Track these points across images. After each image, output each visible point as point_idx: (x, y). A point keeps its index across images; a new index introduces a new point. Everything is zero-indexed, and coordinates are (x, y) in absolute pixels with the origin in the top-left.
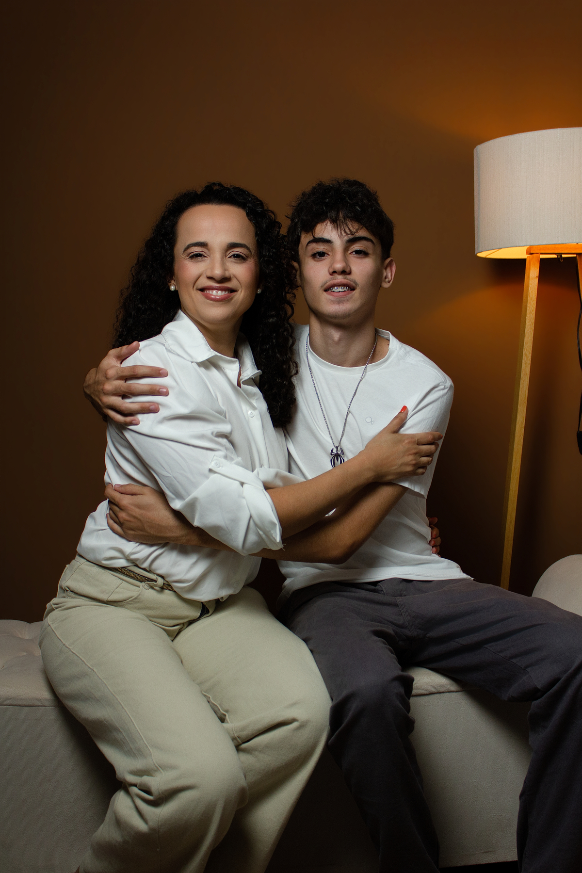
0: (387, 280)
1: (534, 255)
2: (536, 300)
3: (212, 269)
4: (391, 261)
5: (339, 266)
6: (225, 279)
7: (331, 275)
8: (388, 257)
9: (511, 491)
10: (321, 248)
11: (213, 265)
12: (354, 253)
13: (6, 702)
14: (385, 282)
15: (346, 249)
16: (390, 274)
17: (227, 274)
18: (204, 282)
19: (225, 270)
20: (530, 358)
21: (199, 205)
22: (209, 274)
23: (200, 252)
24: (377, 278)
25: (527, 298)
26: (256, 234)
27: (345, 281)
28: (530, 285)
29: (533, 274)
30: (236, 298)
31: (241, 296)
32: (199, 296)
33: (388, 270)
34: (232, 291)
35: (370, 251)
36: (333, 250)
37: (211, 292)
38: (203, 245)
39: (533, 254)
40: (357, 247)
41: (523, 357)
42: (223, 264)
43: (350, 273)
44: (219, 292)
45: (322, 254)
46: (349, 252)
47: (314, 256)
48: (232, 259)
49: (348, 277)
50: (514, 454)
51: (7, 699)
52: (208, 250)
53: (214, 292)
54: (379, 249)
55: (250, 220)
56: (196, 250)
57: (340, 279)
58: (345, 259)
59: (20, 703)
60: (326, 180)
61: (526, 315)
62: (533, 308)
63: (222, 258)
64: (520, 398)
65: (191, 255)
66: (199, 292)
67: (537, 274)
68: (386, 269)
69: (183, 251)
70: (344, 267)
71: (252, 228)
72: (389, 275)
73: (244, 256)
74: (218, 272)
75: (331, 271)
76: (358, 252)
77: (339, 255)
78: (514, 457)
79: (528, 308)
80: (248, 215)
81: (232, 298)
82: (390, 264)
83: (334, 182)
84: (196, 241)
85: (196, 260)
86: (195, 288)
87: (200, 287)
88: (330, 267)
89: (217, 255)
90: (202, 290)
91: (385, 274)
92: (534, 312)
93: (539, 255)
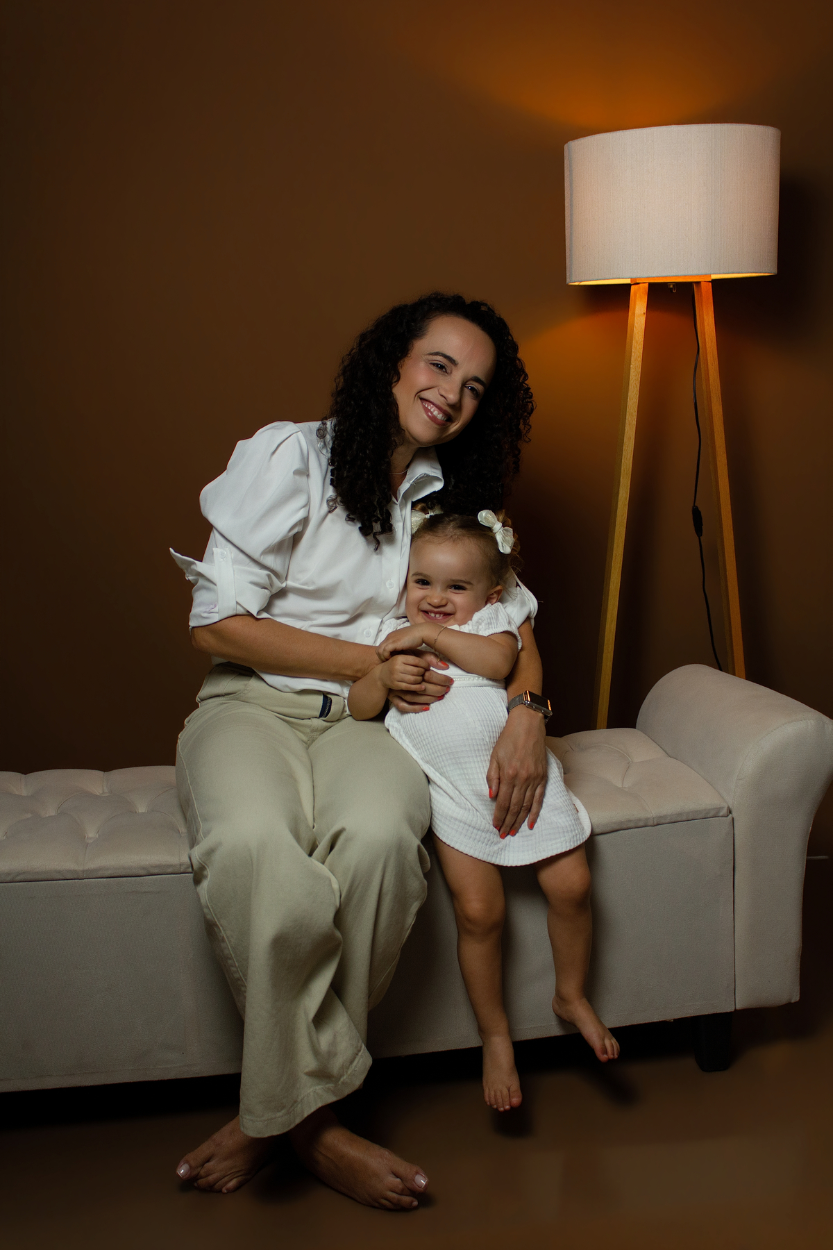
1: (640, 285)
2: (642, 343)
9: (611, 584)
13: (18, 878)
20: (635, 417)
25: (632, 340)
28: (636, 325)
29: (639, 307)
39: (638, 284)
41: (627, 417)
50: (616, 537)
51: (19, 874)
61: (630, 364)
62: (639, 354)
64: (622, 469)
67: (644, 310)
78: (616, 541)
79: (633, 354)
92: (640, 359)
93: (647, 285)
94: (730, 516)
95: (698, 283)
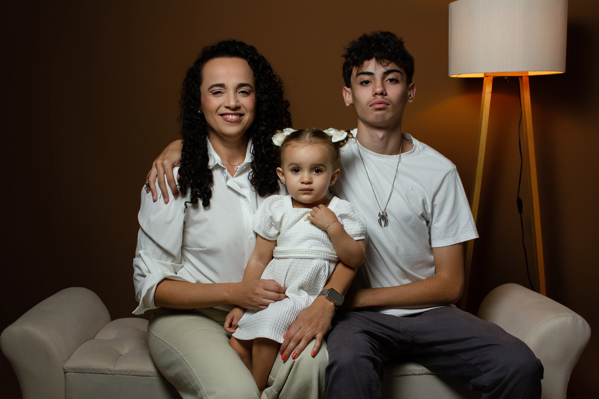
0: (411, 97)
1: (489, 77)
2: (489, 108)
3: (229, 102)
4: (413, 85)
5: (379, 90)
6: (237, 108)
7: (374, 96)
8: (411, 82)
10: (366, 78)
11: (229, 99)
12: (388, 81)
13: (131, 374)
14: (410, 99)
15: (383, 79)
16: (412, 93)
17: (238, 104)
18: (223, 110)
19: (237, 101)
21: (217, 58)
22: (227, 105)
23: (220, 90)
24: (404, 97)
25: (483, 107)
26: (255, 76)
27: (382, 100)
28: (486, 99)
29: (488, 89)
30: (244, 119)
31: (247, 118)
32: (219, 119)
33: (411, 91)
34: (242, 115)
35: (399, 79)
36: (374, 79)
37: (228, 116)
38: (222, 85)
40: (390, 76)
42: (235, 97)
43: (386, 95)
44: (234, 116)
45: (367, 82)
46: (385, 80)
47: (362, 83)
48: (241, 94)
49: (385, 97)
51: (132, 372)
52: (225, 88)
53: (230, 116)
54: (405, 77)
55: (251, 66)
56: (217, 89)
57: (379, 98)
58: (383, 85)
59: (140, 374)
60: (368, 32)
61: (482, 119)
62: (486, 114)
63: (234, 94)
65: (213, 92)
66: (220, 116)
67: (491, 91)
68: (410, 90)
69: (207, 89)
70: (382, 91)
71: (252, 72)
72: (412, 95)
73: (248, 91)
74: (232, 104)
75: (374, 93)
76: (391, 80)
77: (379, 83)
80: (249, 63)
81: (242, 120)
82: (413, 87)
83: (374, 34)
84: (217, 83)
85: (217, 96)
86: (217, 114)
87: (220, 113)
88: (374, 91)
89: (231, 92)
90: (222, 115)
91: (409, 94)
92: (488, 116)
93: (492, 78)
94: (538, 202)
95: (521, 77)
